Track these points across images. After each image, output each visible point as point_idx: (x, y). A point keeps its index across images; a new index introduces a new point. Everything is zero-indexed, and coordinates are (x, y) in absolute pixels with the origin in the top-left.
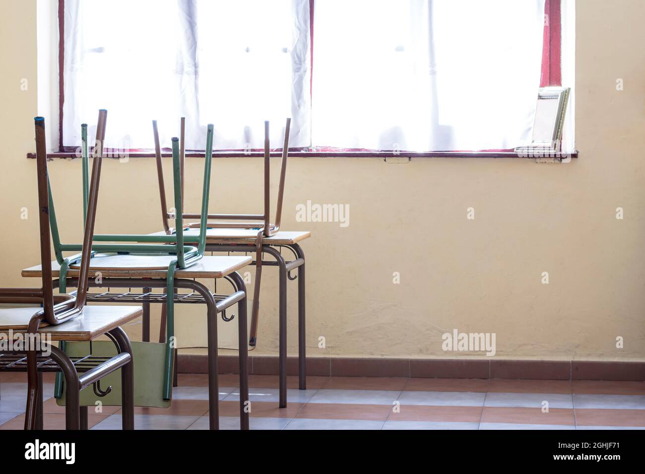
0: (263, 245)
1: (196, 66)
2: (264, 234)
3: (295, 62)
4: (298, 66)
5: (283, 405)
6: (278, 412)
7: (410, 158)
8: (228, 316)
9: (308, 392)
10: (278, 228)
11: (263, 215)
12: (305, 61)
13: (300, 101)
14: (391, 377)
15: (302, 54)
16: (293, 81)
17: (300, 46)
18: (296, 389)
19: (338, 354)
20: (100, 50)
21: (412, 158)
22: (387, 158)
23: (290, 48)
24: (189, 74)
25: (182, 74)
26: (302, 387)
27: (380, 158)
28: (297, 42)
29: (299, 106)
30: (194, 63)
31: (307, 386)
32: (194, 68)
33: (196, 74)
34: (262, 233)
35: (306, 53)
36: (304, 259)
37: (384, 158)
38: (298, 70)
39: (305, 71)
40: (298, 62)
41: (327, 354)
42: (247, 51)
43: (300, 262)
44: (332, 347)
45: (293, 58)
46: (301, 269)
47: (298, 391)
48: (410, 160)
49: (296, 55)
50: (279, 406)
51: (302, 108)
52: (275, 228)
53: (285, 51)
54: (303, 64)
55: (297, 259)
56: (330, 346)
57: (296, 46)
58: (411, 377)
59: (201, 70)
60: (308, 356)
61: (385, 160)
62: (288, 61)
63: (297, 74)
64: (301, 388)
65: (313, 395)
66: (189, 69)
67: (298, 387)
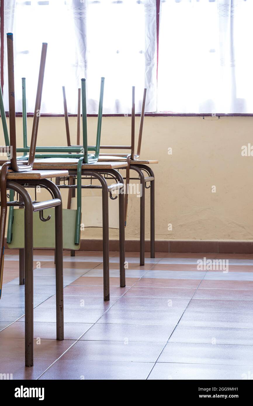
0: (130, 164)
1: (85, 62)
2: (131, 158)
3: (147, 59)
4: (149, 62)
5: (142, 264)
6: (139, 267)
7: (219, 117)
8: (114, 197)
9: (155, 259)
10: (139, 156)
11: (131, 146)
12: (153, 59)
13: (150, 83)
14: (207, 252)
15: (152, 54)
16: (146, 71)
17: (150, 50)
18: (149, 258)
19: (174, 239)
20: (26, 52)
21: (220, 117)
22: (205, 117)
23: (144, 50)
24: (81, 67)
25: (77, 66)
26: (153, 257)
27: (200, 117)
28: (149, 47)
29: (149, 87)
30: (84, 60)
31: (155, 256)
32: (84, 63)
33: (85, 67)
34: (130, 157)
35: (154, 53)
36: (154, 177)
37: (203, 117)
38: (149, 64)
39: (153, 65)
40: (149, 59)
41: (167, 238)
42: (118, 52)
43: (151, 178)
44: (170, 234)
45: (146, 56)
46: (152, 182)
47: (150, 259)
48: (219, 118)
49: (147, 55)
50: (139, 265)
51: (151, 88)
52: (137, 156)
53: (141, 52)
54: (152, 61)
55: (149, 176)
56: (169, 234)
57: (148, 49)
58: (219, 253)
59: (88, 64)
60: (156, 240)
61: (204, 118)
62: (143, 59)
63: (148, 67)
64: (151, 257)
65: (160, 261)
66: (82, 64)
67: (150, 257)
